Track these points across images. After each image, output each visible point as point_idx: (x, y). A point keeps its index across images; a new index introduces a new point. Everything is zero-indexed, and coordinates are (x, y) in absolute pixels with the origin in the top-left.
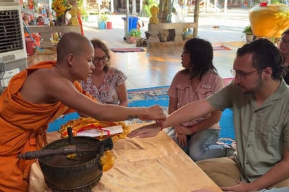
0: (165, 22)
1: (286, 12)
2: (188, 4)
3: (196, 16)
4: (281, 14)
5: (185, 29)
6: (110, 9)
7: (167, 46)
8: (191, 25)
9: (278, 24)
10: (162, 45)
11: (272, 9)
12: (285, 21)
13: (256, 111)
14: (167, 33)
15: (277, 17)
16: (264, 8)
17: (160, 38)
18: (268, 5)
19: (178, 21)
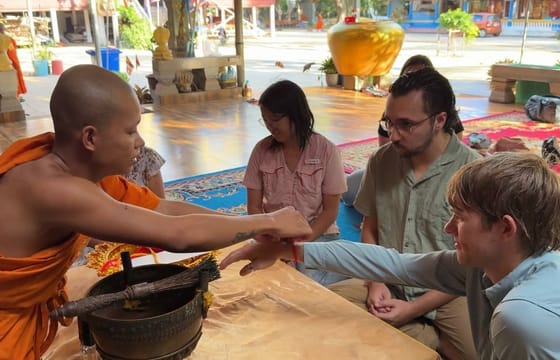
0: (183, 56)
1: (387, 31)
2: (205, 23)
3: (238, 44)
4: (381, 35)
5: (221, 69)
6: (51, 36)
7: (193, 101)
8: (232, 60)
9: (377, 52)
10: (183, 98)
11: (364, 27)
12: (388, 46)
13: (416, 187)
14: (191, 77)
15: (375, 40)
16: (351, 26)
17: (178, 87)
18: (357, 21)
19: (208, 54)
